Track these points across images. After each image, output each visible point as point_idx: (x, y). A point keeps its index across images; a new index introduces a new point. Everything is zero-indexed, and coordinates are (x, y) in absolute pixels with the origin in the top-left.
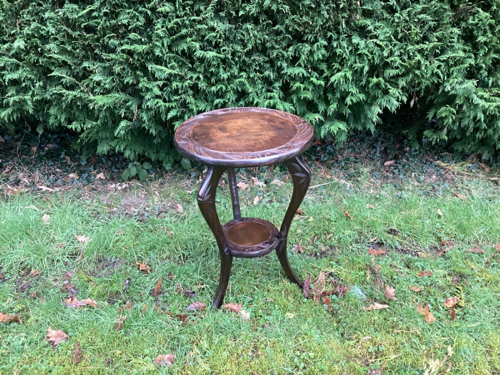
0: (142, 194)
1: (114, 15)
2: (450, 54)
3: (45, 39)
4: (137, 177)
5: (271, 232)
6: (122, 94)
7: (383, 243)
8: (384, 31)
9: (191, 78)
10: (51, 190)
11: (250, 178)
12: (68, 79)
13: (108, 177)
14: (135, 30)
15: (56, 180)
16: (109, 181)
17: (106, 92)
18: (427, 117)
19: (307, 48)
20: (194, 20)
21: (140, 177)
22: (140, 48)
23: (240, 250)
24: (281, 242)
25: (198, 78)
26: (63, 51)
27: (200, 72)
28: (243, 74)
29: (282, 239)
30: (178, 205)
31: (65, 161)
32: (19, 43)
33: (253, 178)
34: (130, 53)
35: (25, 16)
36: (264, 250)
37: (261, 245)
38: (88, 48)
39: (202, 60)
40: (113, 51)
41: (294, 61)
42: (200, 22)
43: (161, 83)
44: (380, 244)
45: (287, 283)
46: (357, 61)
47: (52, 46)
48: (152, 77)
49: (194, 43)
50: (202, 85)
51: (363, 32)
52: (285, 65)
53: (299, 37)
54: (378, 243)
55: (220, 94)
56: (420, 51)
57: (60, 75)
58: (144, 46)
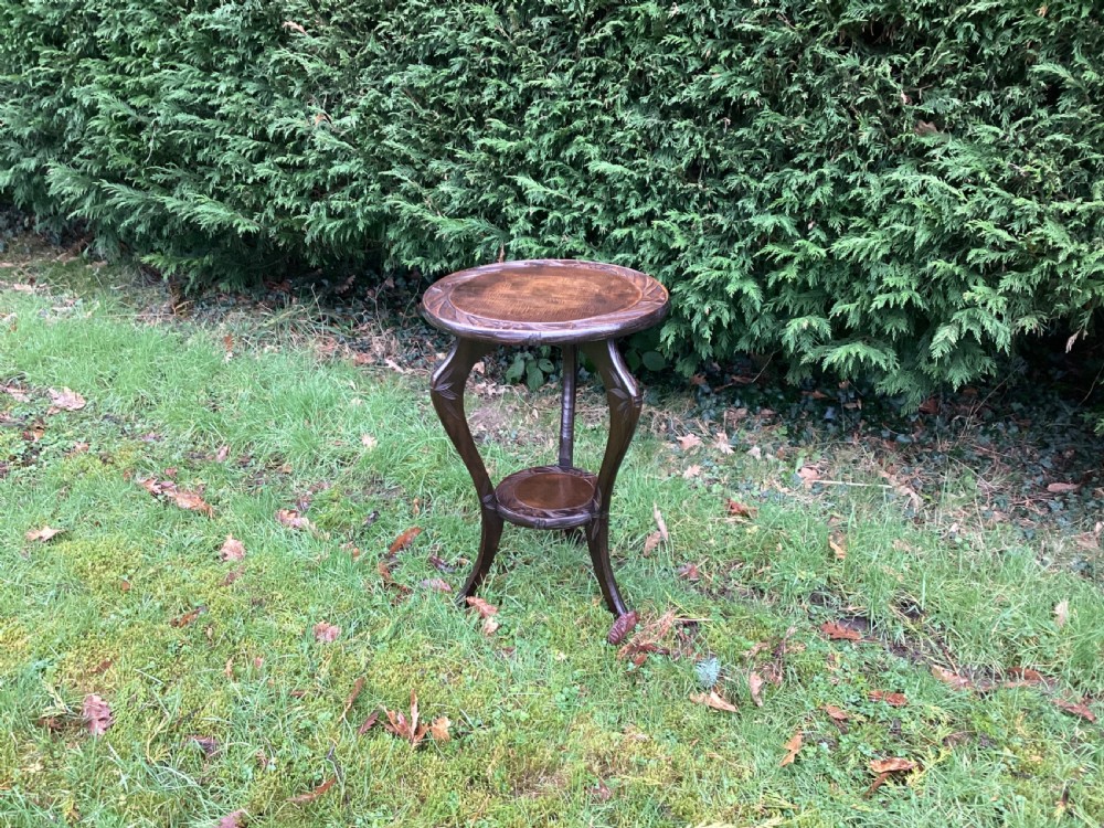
1: (473, 86)
3: (387, 118)
4: (524, 379)
6: (483, 221)
9: (581, 207)
10: (398, 369)
11: (713, 433)
12: (409, 184)
13: (490, 372)
14: (499, 115)
17: (461, 214)
20: (595, 106)
21: (531, 382)
22: (503, 145)
24: (594, 520)
25: (593, 210)
26: (407, 140)
27: (600, 201)
28: (673, 214)
29: (595, 516)
32: (351, 120)
33: (720, 435)
34: (491, 150)
35: (364, 78)
38: (438, 139)
39: (601, 177)
40: (470, 147)
42: (605, 111)
43: (532, 210)
46: (904, 218)
47: (390, 129)
48: (521, 198)
49: (589, 145)
50: (600, 223)
52: (751, 206)
55: (631, 245)
57: (399, 176)
58: (510, 144)
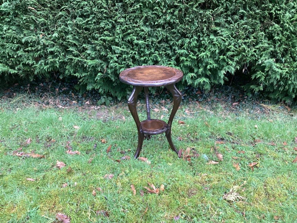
0: (106, 111)
1: (98, 23)
2: (260, 45)
3: (67, 33)
4: (105, 104)
5: (164, 125)
6: (99, 60)
7: (223, 139)
8: (226, 33)
9: (132, 53)
10: (63, 108)
11: (161, 107)
12: (76, 52)
13: (91, 104)
14: (107, 30)
15: (66, 103)
16: (91, 105)
17: (93, 59)
18: (252, 77)
19: (188, 40)
20: (134, 26)
21: (106, 104)
22: (108, 38)
23: (147, 131)
24: (168, 129)
25: (135, 54)
26: (75, 39)
27: (136, 51)
28: (157, 52)
29: (169, 128)
30: (123, 117)
31: (71, 95)
32: (56, 35)
33: (162, 107)
34: (104, 41)
35: (59, 22)
36: (159, 132)
37: (158, 130)
38: (85, 38)
39: (137, 45)
40: (97, 39)
41: (181, 47)
42: (137, 27)
43: (117, 55)
44: (222, 139)
45: (171, 151)
46: (213, 47)
47: (69, 36)
48: (114, 52)
49: (134, 37)
50: (137, 57)
51: (215, 33)
52: (177, 48)
53: (184, 35)
54: (221, 139)
55: (145, 62)
56: (245, 43)
57: (72, 50)
58: (111, 38)
